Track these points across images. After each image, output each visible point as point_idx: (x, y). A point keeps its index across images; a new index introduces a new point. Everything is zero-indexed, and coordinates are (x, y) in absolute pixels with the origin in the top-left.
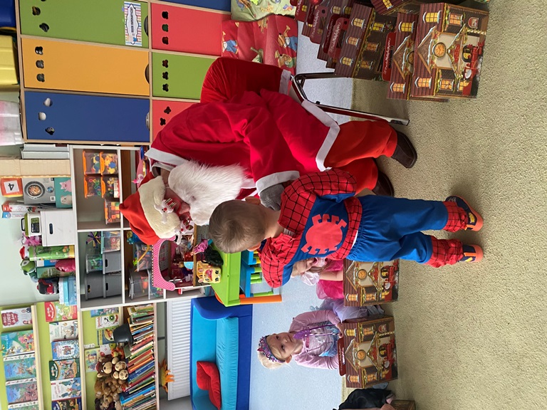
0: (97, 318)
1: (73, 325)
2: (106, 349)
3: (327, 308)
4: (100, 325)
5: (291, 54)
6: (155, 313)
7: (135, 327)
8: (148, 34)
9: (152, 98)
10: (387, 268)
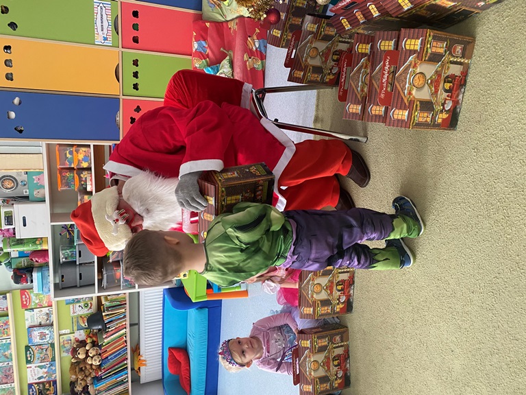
0: (71, 306)
1: (48, 312)
2: (80, 335)
3: (287, 312)
4: (74, 313)
5: (259, 56)
6: (128, 302)
7: (108, 315)
8: (118, 33)
9: (122, 97)
10: (343, 282)
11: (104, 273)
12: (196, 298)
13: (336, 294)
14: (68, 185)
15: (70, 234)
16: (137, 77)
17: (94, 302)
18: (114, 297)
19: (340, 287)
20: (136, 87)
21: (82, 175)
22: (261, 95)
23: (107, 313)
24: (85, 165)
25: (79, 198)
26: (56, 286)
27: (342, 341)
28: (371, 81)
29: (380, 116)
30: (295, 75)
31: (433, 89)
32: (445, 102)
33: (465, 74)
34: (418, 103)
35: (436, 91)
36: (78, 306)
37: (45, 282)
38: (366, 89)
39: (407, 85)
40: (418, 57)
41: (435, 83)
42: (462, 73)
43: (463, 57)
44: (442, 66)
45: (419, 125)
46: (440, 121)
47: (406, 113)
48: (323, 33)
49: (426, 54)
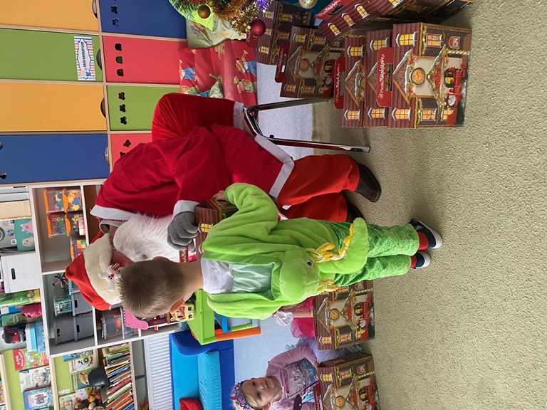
0: (70, 363)
1: (45, 372)
2: (82, 394)
3: (304, 346)
4: (73, 370)
5: (250, 78)
6: (131, 352)
7: (110, 368)
8: (101, 68)
9: (109, 133)
10: (361, 304)
11: (104, 322)
12: (205, 340)
13: (355, 319)
14: (59, 230)
15: (64, 283)
16: (124, 111)
17: (95, 355)
18: (116, 348)
19: (359, 310)
20: (123, 120)
21: (73, 219)
22: (253, 113)
23: (109, 366)
24: (76, 208)
25: (71, 243)
26: (52, 342)
27: (367, 371)
28: (367, 83)
29: (381, 119)
30: (287, 90)
31: (434, 84)
32: (448, 97)
33: (465, 67)
34: (420, 100)
35: (438, 87)
36: (77, 361)
37: (39, 339)
38: (362, 94)
39: (406, 83)
40: (414, 52)
41: (435, 78)
42: (462, 66)
43: (461, 49)
44: (441, 59)
45: (424, 123)
46: (445, 118)
47: (409, 112)
48: (312, 44)
49: (422, 48)
